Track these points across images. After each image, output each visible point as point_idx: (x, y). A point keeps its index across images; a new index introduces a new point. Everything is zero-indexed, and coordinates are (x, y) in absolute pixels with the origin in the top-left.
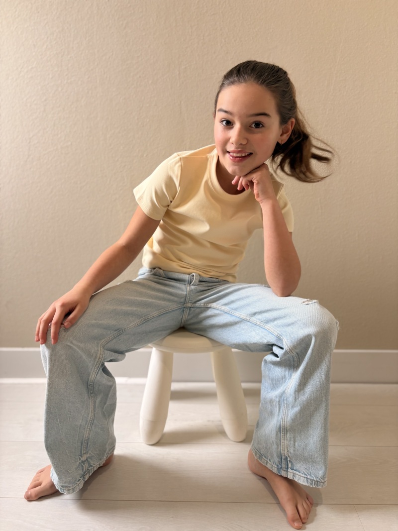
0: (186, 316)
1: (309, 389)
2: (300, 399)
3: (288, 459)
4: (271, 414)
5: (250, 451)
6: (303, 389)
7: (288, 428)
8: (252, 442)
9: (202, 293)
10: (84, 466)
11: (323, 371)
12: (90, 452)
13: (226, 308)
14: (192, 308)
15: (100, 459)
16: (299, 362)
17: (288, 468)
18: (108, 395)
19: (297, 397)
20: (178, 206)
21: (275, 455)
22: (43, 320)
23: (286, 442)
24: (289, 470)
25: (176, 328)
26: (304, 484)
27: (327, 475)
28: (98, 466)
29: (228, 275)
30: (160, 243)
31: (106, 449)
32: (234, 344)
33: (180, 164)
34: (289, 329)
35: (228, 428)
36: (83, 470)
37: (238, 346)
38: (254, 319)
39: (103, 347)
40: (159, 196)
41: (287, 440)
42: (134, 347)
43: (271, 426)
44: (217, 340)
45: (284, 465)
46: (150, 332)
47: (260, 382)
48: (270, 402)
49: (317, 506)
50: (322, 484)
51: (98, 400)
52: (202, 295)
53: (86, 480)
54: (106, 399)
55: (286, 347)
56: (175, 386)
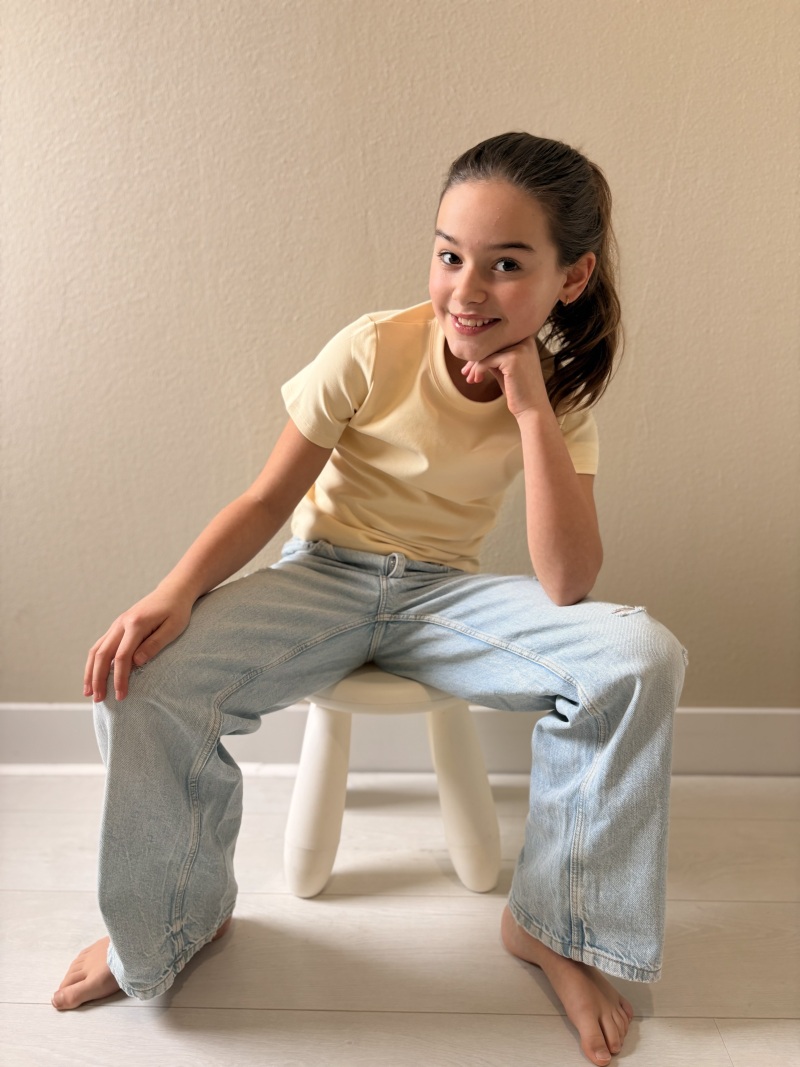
0: (377, 640)
1: (629, 784)
2: (609, 804)
3: (585, 925)
4: (551, 834)
5: (507, 910)
6: (616, 783)
7: (586, 861)
8: (511, 892)
9: (411, 593)
10: (175, 942)
11: (656, 747)
12: (187, 915)
13: (460, 625)
14: (391, 625)
15: (208, 929)
16: (609, 730)
17: (583, 943)
18: (227, 801)
19: (604, 801)
20: (369, 421)
21: (558, 917)
22: (99, 652)
23: (580, 892)
24: (585, 948)
25: (357, 665)
26: (615, 974)
27: (662, 957)
28: (204, 943)
29: (463, 557)
30: (333, 493)
31: (219, 908)
32: (476, 696)
33: (374, 336)
34: (589, 665)
35: (462, 865)
36: (173, 950)
37: (483, 699)
38: (517, 646)
39: (220, 706)
40: (332, 399)
41: (582, 886)
42: (278, 704)
43: (550, 858)
44: (442, 688)
45: (575, 938)
46: (310, 673)
47: (527, 772)
48: (549, 811)
49: (641, 1021)
50: (651, 975)
51: (207, 812)
52: (411, 598)
53: (179, 971)
54: (223, 811)
55: (582, 701)
56: (355, 781)
